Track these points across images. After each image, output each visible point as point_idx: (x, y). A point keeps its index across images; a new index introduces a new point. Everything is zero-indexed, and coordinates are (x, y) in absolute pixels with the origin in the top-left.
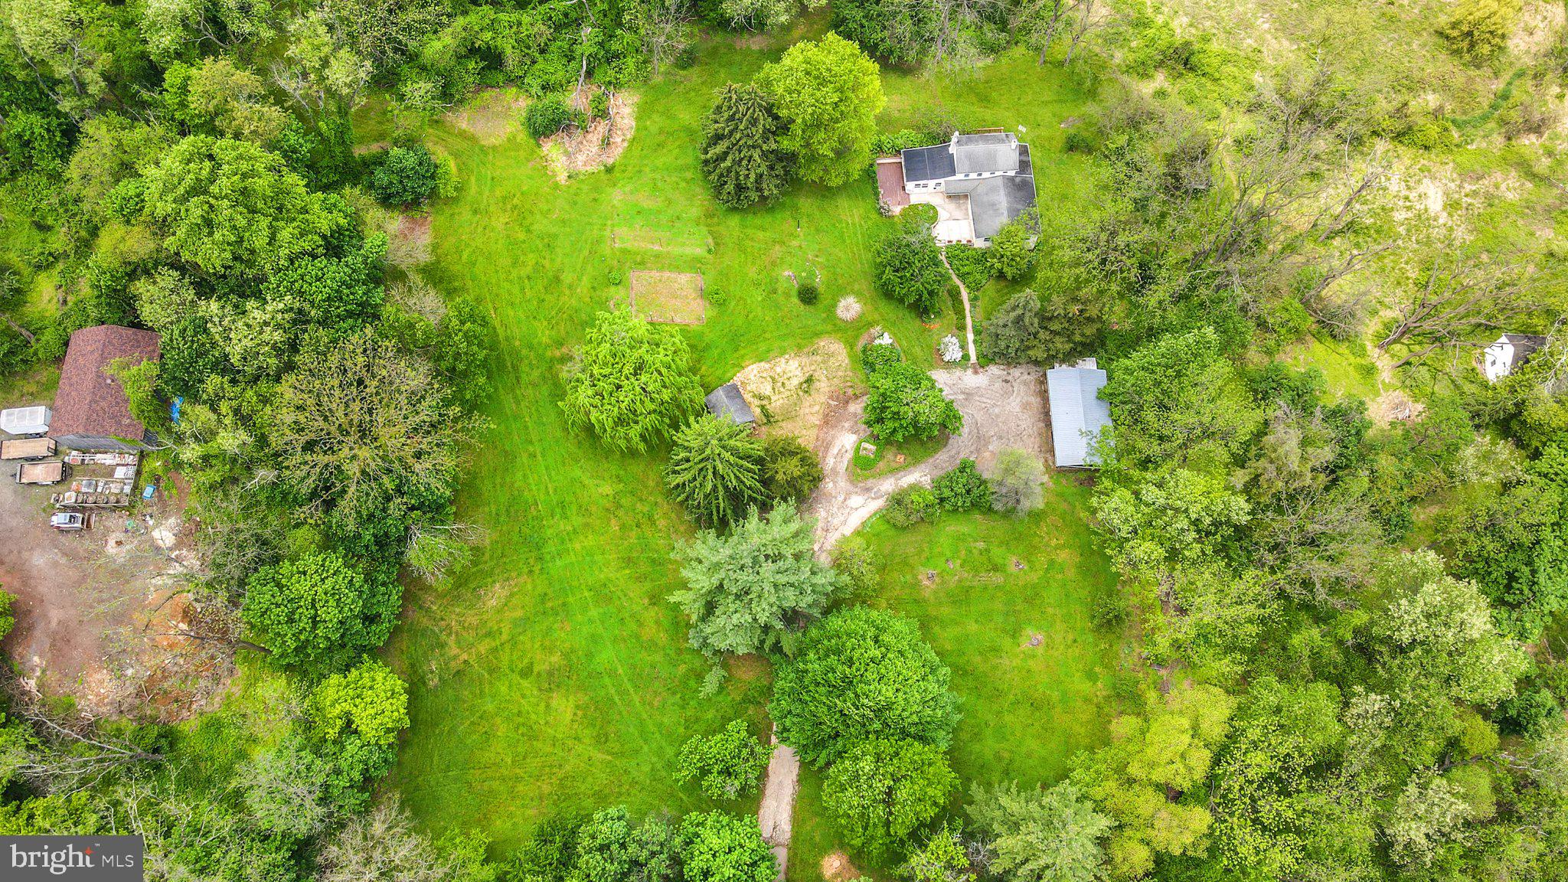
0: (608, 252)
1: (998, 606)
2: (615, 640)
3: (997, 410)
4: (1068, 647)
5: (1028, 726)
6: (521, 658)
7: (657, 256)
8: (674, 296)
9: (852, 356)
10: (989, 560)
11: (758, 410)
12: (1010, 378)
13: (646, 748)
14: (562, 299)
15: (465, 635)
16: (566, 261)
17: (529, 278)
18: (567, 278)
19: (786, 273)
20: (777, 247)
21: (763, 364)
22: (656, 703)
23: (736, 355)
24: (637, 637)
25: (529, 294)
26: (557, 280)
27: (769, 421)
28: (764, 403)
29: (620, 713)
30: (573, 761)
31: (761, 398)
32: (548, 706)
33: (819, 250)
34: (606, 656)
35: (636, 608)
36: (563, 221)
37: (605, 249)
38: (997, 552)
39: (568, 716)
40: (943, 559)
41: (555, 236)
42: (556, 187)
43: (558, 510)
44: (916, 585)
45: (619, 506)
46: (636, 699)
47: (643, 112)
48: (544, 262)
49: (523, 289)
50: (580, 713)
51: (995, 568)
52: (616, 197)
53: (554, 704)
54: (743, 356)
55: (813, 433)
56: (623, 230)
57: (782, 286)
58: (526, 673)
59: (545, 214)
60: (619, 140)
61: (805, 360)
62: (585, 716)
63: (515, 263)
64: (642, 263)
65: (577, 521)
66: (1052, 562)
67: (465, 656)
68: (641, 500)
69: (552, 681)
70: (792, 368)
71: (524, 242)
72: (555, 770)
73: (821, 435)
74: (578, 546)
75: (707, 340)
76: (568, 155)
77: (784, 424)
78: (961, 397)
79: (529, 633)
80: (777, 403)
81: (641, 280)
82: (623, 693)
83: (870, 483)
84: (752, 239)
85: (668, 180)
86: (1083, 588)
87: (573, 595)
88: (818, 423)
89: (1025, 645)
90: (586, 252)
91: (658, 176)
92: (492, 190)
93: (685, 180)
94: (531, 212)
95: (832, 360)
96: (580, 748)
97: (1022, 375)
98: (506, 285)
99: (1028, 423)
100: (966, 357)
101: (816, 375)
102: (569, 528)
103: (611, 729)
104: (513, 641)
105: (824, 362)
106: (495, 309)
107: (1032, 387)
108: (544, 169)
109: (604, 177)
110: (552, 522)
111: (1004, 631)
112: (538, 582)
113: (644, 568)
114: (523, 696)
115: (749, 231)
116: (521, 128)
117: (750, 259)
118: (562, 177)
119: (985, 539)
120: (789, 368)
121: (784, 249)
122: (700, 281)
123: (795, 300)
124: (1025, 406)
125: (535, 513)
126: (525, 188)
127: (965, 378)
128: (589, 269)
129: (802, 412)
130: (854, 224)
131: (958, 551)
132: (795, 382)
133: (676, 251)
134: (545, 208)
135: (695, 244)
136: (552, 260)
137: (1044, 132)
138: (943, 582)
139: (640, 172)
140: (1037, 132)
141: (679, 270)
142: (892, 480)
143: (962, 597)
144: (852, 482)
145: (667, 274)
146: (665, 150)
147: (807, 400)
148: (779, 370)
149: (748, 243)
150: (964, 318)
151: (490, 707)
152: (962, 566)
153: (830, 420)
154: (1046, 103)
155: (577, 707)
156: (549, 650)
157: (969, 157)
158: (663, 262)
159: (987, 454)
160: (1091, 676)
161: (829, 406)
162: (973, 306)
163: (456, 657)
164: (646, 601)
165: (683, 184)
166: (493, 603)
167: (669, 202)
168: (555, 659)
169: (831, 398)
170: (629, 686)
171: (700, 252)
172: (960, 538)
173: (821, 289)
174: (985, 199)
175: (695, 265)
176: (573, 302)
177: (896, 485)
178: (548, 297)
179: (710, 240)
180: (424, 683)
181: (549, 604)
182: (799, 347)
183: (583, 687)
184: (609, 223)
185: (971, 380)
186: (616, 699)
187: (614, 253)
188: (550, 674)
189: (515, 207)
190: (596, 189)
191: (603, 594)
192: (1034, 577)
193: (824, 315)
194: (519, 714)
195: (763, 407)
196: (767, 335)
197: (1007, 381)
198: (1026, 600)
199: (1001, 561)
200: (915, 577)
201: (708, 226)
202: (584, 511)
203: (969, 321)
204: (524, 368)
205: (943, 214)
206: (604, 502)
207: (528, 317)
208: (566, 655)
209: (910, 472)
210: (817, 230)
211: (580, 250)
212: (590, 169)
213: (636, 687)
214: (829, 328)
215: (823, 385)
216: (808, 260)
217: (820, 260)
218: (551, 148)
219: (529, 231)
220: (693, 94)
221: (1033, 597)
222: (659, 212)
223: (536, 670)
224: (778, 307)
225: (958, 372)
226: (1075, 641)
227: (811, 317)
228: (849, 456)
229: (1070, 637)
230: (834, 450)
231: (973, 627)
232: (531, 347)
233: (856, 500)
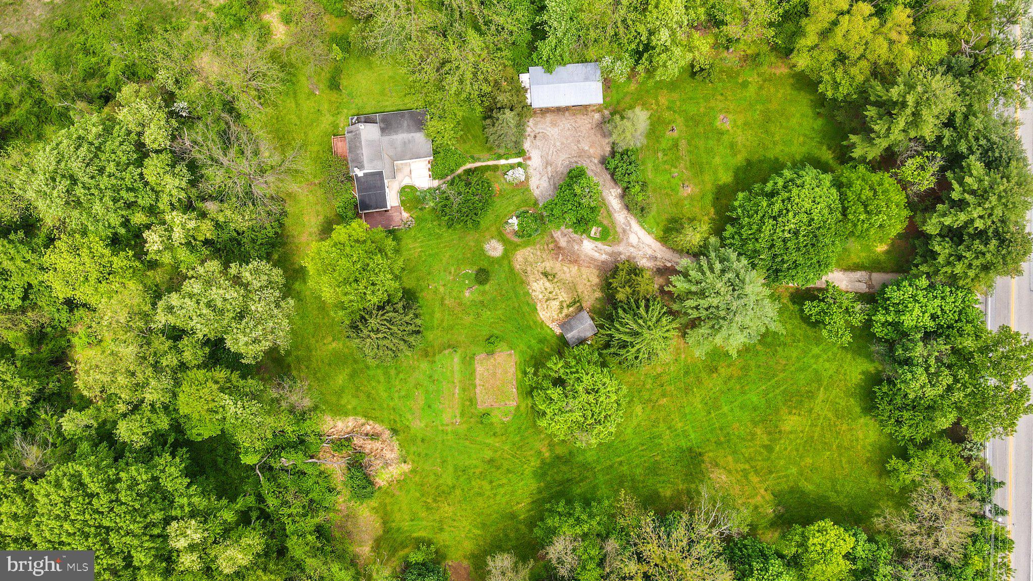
0: (465, 426)
1: (701, 144)
2: (743, 393)
3: (558, 144)
4: (726, 99)
5: (781, 125)
6: (761, 454)
7: (464, 390)
8: (494, 375)
9: (526, 245)
10: (670, 149)
11: (571, 309)
12: (532, 135)
13: (815, 366)
14: (506, 456)
15: (747, 493)
16: (475, 456)
17: (491, 482)
18: (488, 454)
19: (467, 294)
20: (447, 302)
21: (538, 308)
22: (784, 362)
23: (534, 327)
24: (739, 378)
25: (505, 481)
26: (491, 461)
27: (578, 301)
28: (565, 306)
29: (792, 385)
30: (826, 412)
31: (562, 308)
32: (791, 433)
33: (445, 271)
34: (754, 398)
35: (720, 381)
36: (443, 462)
37: (462, 429)
38: (664, 144)
39: (796, 418)
40: (672, 180)
41: (456, 469)
42: (414, 471)
43: (656, 441)
44: (691, 198)
45: (650, 400)
46: (781, 375)
47: (340, 411)
48: (477, 473)
49: (502, 486)
50: (794, 411)
51: (676, 145)
52: (418, 426)
53: (788, 428)
54: (535, 322)
55: (585, 271)
56: (446, 417)
57: (477, 297)
58: (769, 448)
59: (438, 476)
60: (368, 428)
61: (531, 278)
62: (795, 408)
63: (480, 494)
64: (471, 400)
65: (662, 426)
66: (669, 108)
67: (762, 491)
68: (644, 385)
69: (775, 433)
70: (538, 287)
71: (463, 490)
72: (832, 423)
73: (586, 265)
74: (680, 425)
75: (525, 348)
76: (387, 464)
77: (580, 291)
78: (549, 168)
79: (744, 450)
80: (564, 297)
81: (484, 400)
82: (778, 384)
83: (619, 230)
84: (442, 321)
85: (399, 387)
86: (685, 88)
87: (714, 424)
88: (576, 267)
89: (727, 126)
90: (467, 443)
91: (396, 395)
92: (422, 519)
93: (398, 374)
94: (437, 487)
95: (529, 259)
96: (817, 409)
97: (531, 126)
98: (498, 497)
99: (566, 123)
100: (519, 165)
101: (541, 270)
102: (668, 432)
103: (803, 390)
104: (748, 460)
105: (531, 265)
106: (518, 503)
107: (539, 119)
108: (401, 482)
109: (402, 436)
110: (665, 445)
111: (718, 140)
112: (707, 449)
113: (691, 379)
114: (785, 449)
115: (436, 322)
116: (365, 504)
117: (459, 321)
118: (406, 468)
119: (656, 152)
120: (539, 289)
121: (447, 297)
122: (481, 356)
123: (487, 287)
124: (553, 124)
125: (660, 457)
126: (418, 495)
127: (535, 166)
128: (480, 439)
129: (570, 279)
130: (421, 246)
131: (666, 170)
132: (548, 284)
133: (458, 376)
134: (433, 477)
135: (452, 362)
136: (476, 467)
137: (325, 106)
138: (688, 179)
139: (394, 409)
140: (325, 112)
141: (472, 373)
142: (616, 215)
143: (698, 167)
144: (619, 242)
145: (478, 382)
146: (373, 392)
147: (560, 275)
148: (540, 297)
149: (445, 324)
150: (489, 166)
151: (794, 470)
152: (676, 167)
153: (574, 259)
154: (297, 105)
155: (790, 413)
156: (753, 435)
157: (371, 161)
158: (469, 385)
159: (592, 151)
160: (745, 85)
161: (562, 260)
162: (479, 160)
163: (763, 497)
164: (715, 375)
165: (401, 376)
166: (724, 477)
167: (417, 385)
168: (759, 431)
169: (557, 259)
170: (773, 381)
171: (457, 358)
172: (656, 169)
173: (476, 268)
174: (399, 149)
175: (468, 361)
176: (506, 448)
177: (619, 212)
178: (505, 466)
179: (447, 352)
180: (782, 515)
181: (722, 439)
182: (522, 282)
183: (777, 411)
184: (440, 428)
185: (535, 161)
186: (782, 388)
187: (465, 422)
188: (769, 433)
189: (435, 500)
190: (413, 441)
191: (712, 405)
192: (680, 120)
193: (496, 266)
194: (797, 450)
195: (568, 306)
196: (516, 305)
197: (535, 137)
198: (697, 125)
199: (671, 142)
200: (685, 198)
201: (434, 355)
202: (655, 423)
203: (490, 163)
204: (559, 478)
205: (407, 181)
206: (648, 410)
207: (522, 480)
208: (755, 424)
209: (609, 203)
210: (429, 274)
211: (465, 447)
212: (396, 446)
213: (774, 376)
214: (506, 262)
215: (549, 265)
216: (454, 280)
217: (453, 271)
218: (382, 478)
219: (454, 487)
220: (319, 375)
221: (693, 121)
222: (427, 392)
223: (767, 443)
224: (494, 300)
225: (531, 171)
226: (722, 94)
227: (499, 276)
228: (599, 244)
229: (719, 97)
230: (596, 255)
231: (717, 160)
232: (545, 474)
233: (633, 239)
